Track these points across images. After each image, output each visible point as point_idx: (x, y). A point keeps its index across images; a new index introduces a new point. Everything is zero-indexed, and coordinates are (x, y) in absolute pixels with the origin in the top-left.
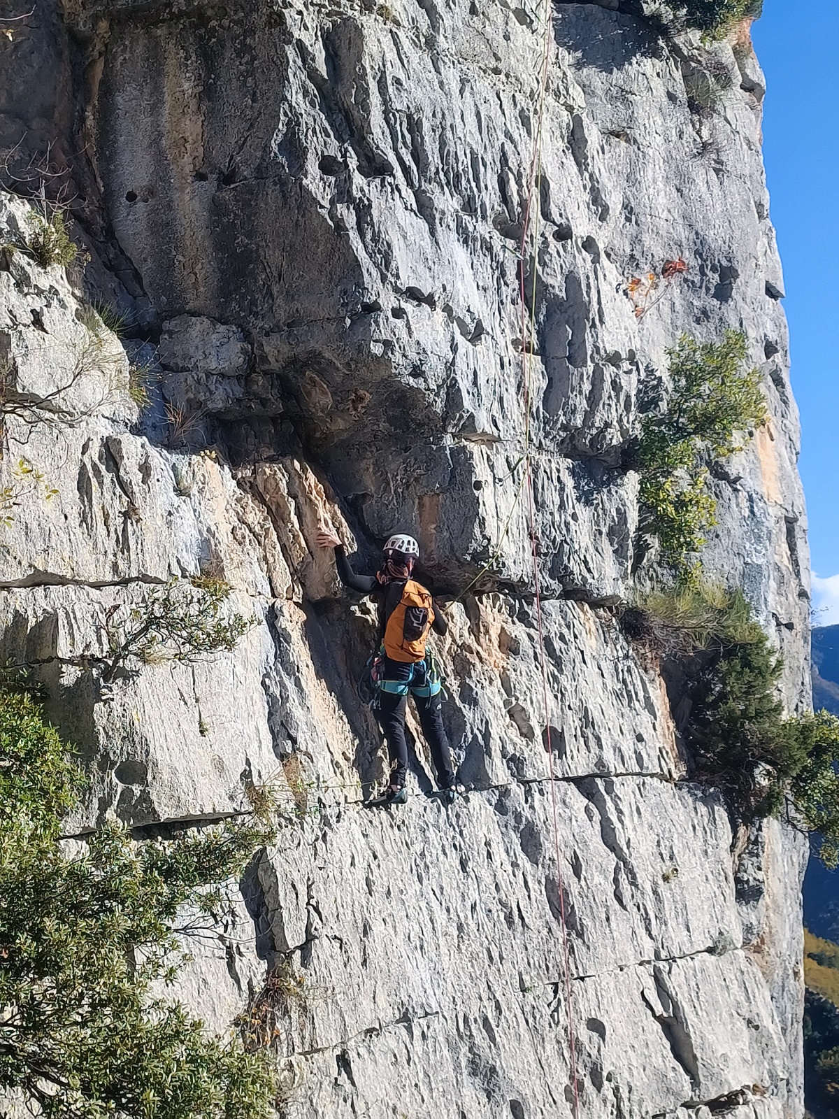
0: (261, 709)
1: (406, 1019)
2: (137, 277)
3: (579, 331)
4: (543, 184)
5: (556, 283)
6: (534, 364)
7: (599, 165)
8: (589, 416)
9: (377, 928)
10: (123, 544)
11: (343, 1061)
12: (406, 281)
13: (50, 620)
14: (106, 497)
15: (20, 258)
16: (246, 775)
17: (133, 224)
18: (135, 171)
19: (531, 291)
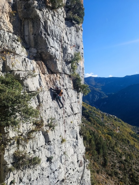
0: (38, 82)
1: (50, 108)
2: (27, 44)
3: (66, 51)
4: (63, 37)
5: (64, 47)
6: (62, 53)
7: (68, 36)
8: (67, 58)
9: (48, 100)
10: (26, 68)
11: (45, 111)
12: (51, 45)
13: (19, 74)
14: (24, 63)
15: (16, 41)
16: (37, 88)
17: (26, 38)
18: (27, 33)
19: (62, 47)
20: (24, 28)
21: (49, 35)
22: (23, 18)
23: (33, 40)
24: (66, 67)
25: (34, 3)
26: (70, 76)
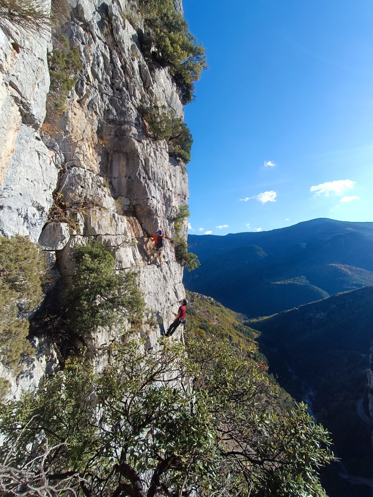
0: (132, 253)
1: (149, 293)
2: (115, 190)
3: (170, 203)
4: (167, 182)
5: (167, 196)
6: (164, 206)
7: (173, 180)
8: (170, 214)
9: (146, 282)
10: (116, 229)
12: (153, 195)
15: (102, 186)
16: (131, 262)
17: (115, 182)
18: (115, 174)
19: (165, 197)
20: (111, 165)
21: (150, 179)
22: (111, 150)
23: (125, 185)
24: (169, 227)
25: (130, 131)
26: (172, 242)
